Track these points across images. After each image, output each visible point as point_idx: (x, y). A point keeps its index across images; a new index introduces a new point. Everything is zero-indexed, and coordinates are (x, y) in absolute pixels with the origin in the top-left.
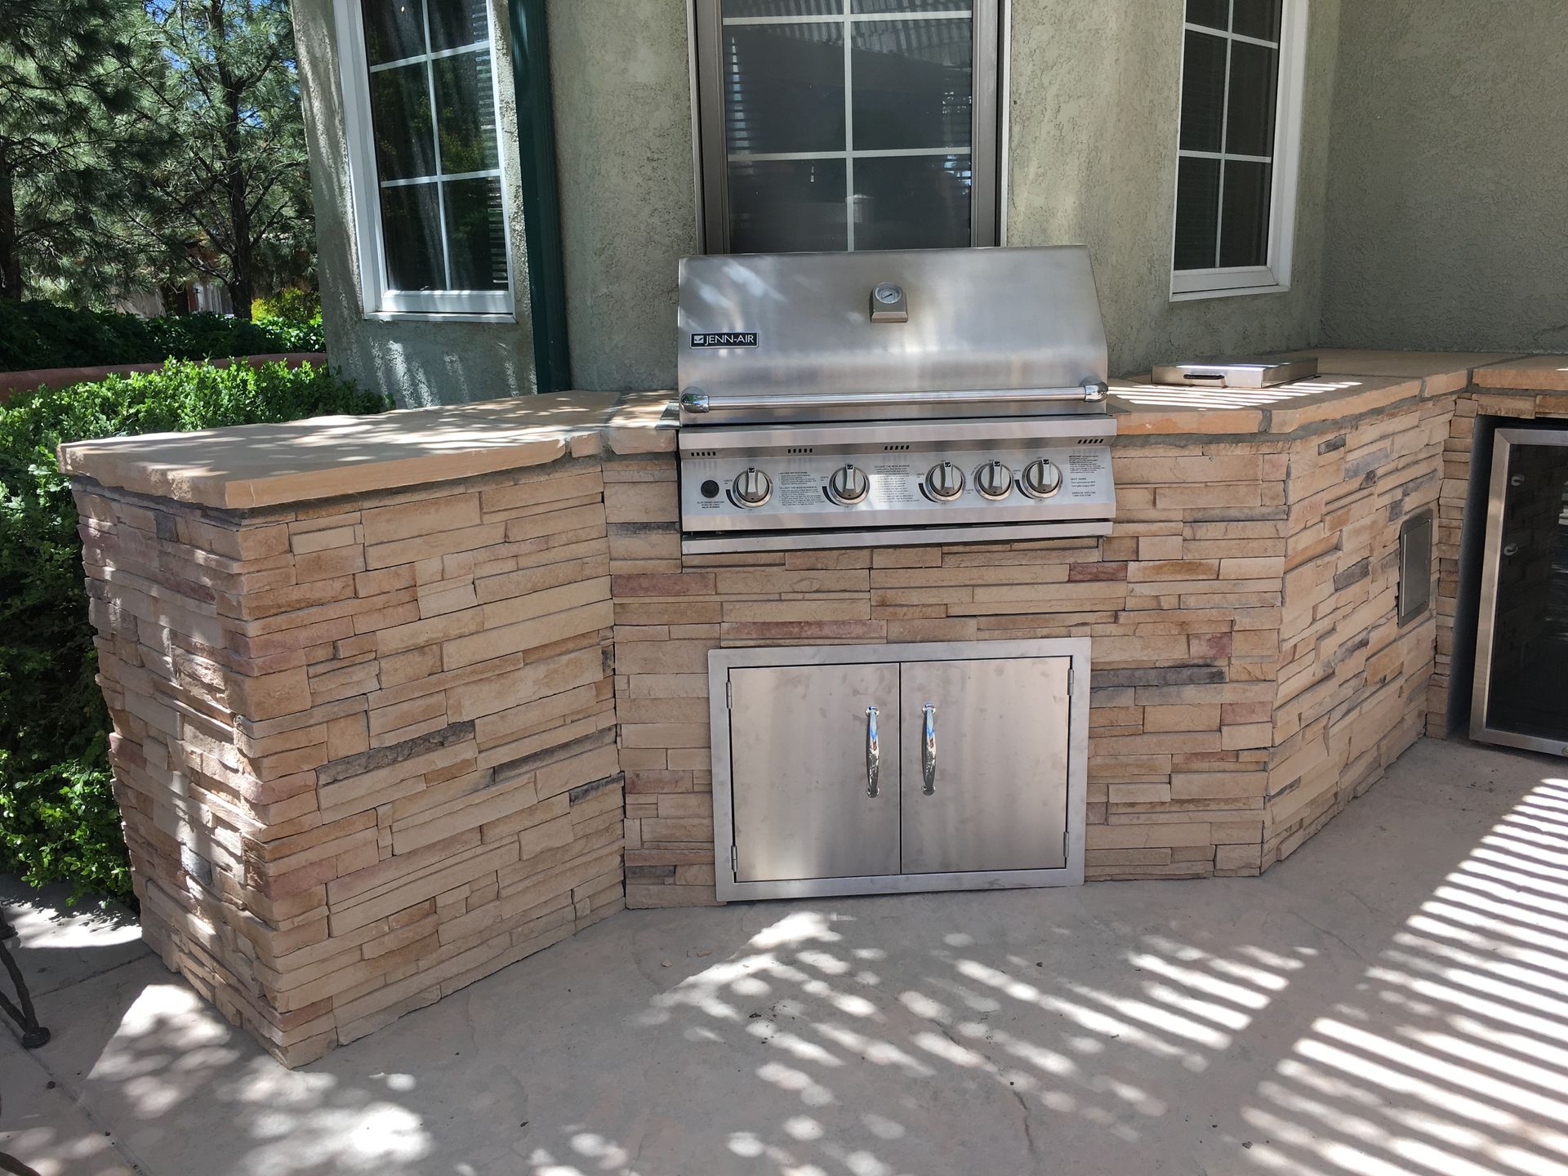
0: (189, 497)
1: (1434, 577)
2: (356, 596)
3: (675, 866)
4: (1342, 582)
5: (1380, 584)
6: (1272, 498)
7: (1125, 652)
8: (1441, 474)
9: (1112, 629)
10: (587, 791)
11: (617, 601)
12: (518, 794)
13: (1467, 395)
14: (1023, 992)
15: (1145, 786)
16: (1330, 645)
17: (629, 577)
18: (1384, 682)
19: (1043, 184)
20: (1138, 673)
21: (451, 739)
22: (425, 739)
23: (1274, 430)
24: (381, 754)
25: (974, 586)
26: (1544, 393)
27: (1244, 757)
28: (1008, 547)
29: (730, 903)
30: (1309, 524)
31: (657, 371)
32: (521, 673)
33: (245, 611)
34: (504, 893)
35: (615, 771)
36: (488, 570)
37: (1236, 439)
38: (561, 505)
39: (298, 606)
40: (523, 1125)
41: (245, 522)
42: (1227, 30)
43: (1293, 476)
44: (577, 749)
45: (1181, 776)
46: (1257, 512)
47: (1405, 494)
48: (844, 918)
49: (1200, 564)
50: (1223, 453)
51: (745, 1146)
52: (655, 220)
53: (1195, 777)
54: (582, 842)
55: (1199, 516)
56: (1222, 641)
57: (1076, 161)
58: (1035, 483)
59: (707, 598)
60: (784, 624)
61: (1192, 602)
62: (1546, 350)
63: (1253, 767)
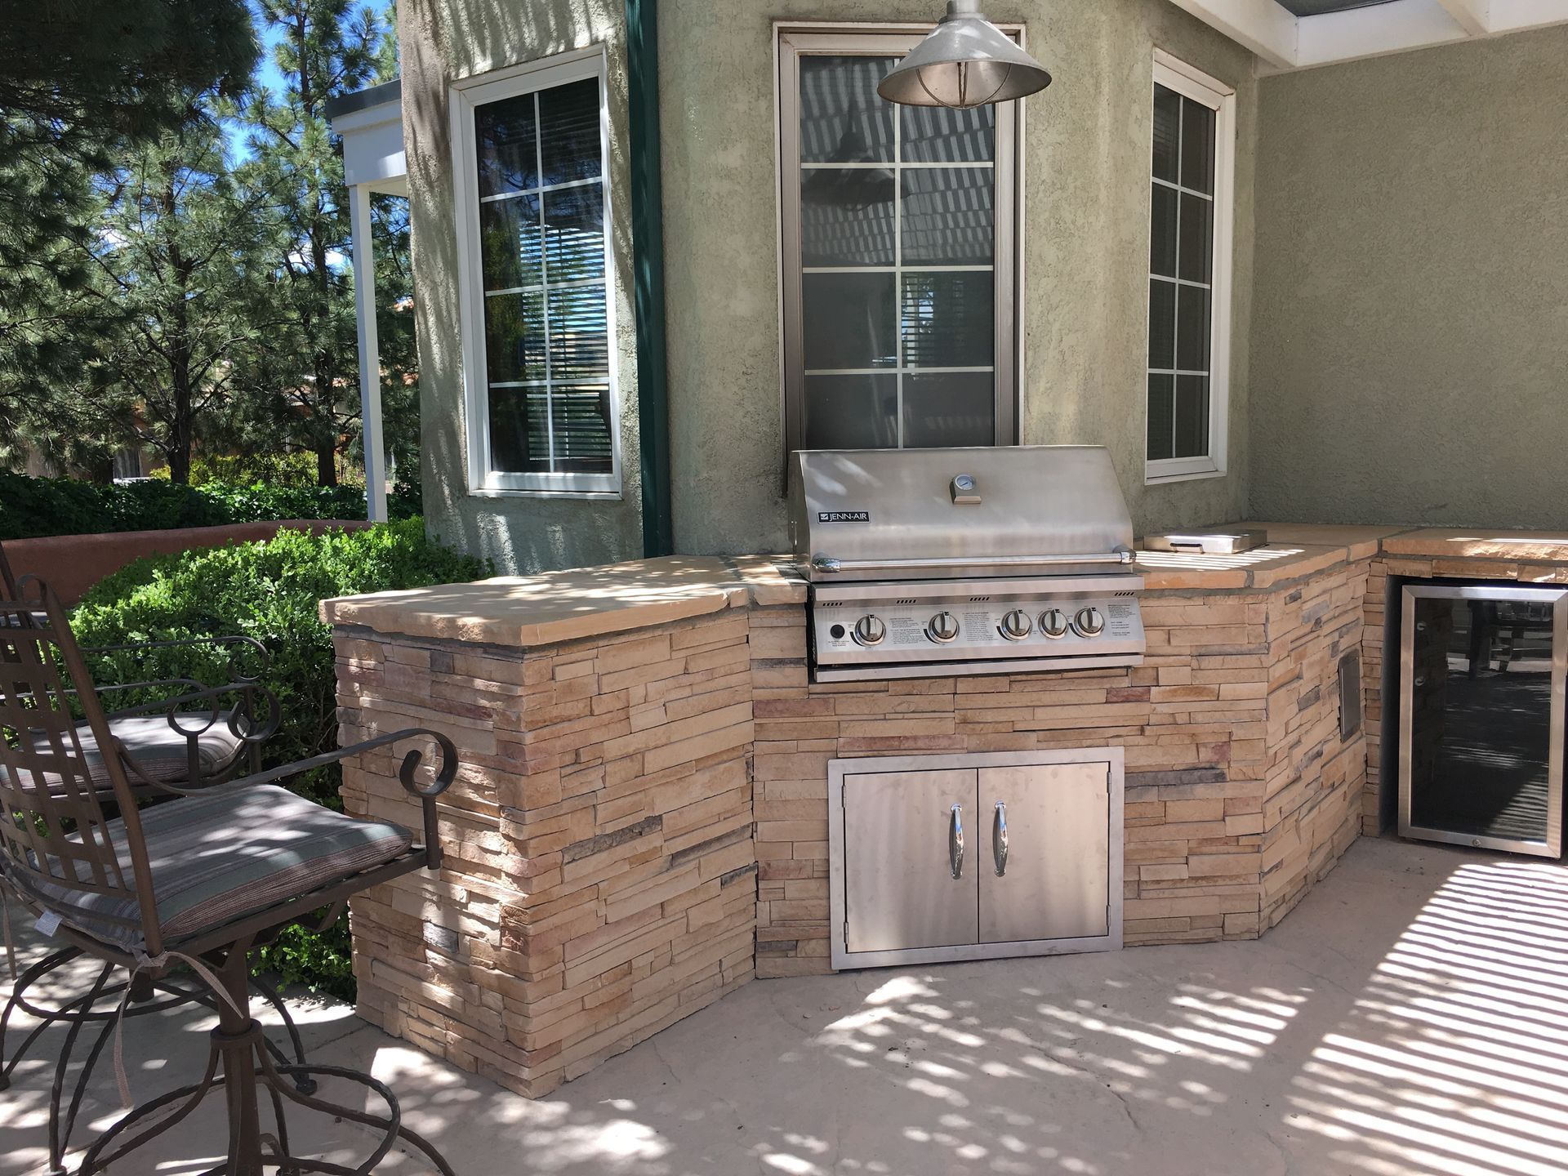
0: (479, 638)
1: (1363, 704)
2: (592, 715)
3: (797, 941)
4: (1304, 704)
5: (1327, 708)
6: (1256, 638)
7: (1151, 758)
8: (1362, 621)
9: (1139, 740)
10: (732, 877)
11: (758, 721)
12: (687, 878)
13: (1378, 559)
14: (1093, 1025)
15: (1169, 866)
16: (1298, 752)
17: (768, 702)
18: (1333, 787)
19: (1051, 396)
20: (1160, 775)
21: (647, 829)
22: (630, 829)
23: (1256, 586)
24: (602, 840)
25: (1034, 706)
26: (1438, 558)
27: (1243, 841)
28: (1059, 676)
29: (842, 972)
30: (1281, 658)
31: (746, 540)
32: (691, 778)
33: (523, 724)
34: (677, 960)
35: (751, 861)
36: (674, 695)
37: (1228, 592)
38: (720, 645)
39: (555, 721)
40: (740, 1128)
41: (526, 656)
42: (1175, 277)
43: (1271, 620)
44: (727, 842)
45: (1195, 858)
46: (1245, 648)
47: (1341, 637)
48: (938, 979)
49: (1205, 688)
50: (1219, 602)
51: (918, 1135)
52: (747, 420)
53: (1206, 858)
54: (728, 919)
55: (1203, 651)
56: (1223, 748)
57: (1076, 380)
58: (1086, 625)
59: (828, 719)
60: (887, 738)
61: (1199, 718)
62: (1431, 523)
63: (1249, 849)
